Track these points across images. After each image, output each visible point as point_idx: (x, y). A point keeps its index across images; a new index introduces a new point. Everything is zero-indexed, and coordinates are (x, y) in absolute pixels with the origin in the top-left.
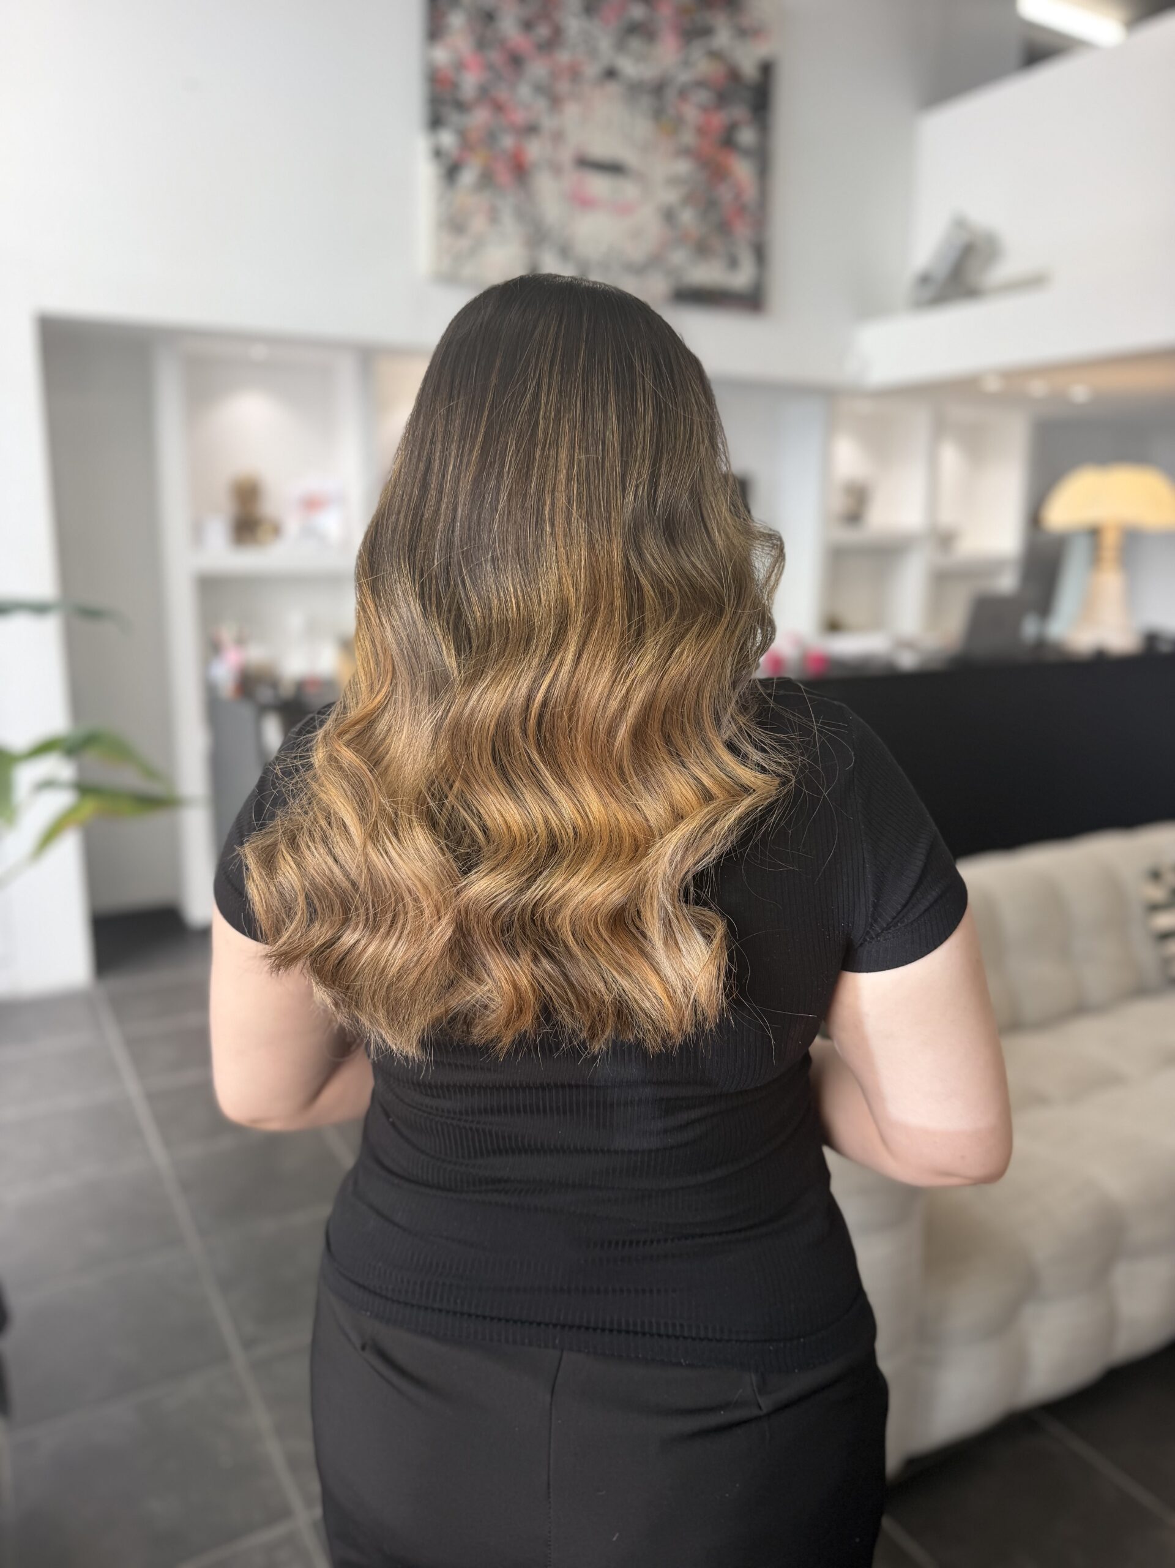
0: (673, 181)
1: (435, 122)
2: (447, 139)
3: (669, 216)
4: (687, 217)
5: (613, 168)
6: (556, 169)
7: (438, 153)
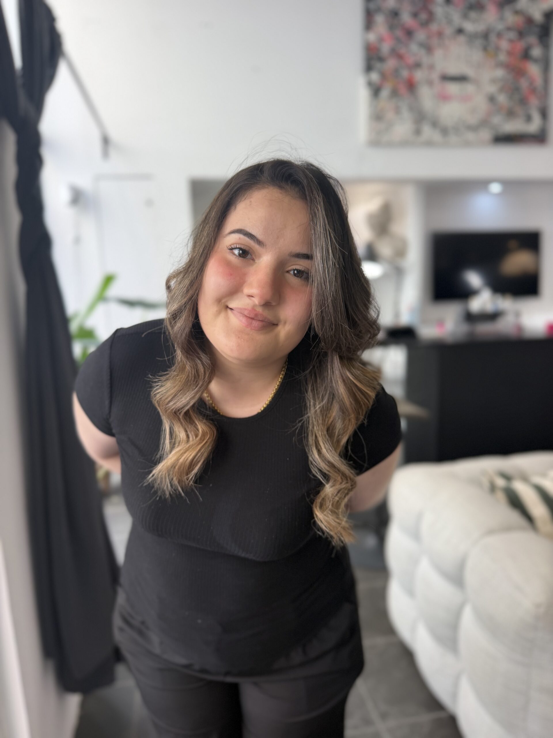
0: (494, 81)
1: (369, 68)
2: (375, 76)
3: (492, 99)
4: (502, 99)
5: (461, 79)
6: (430, 83)
7: (370, 84)
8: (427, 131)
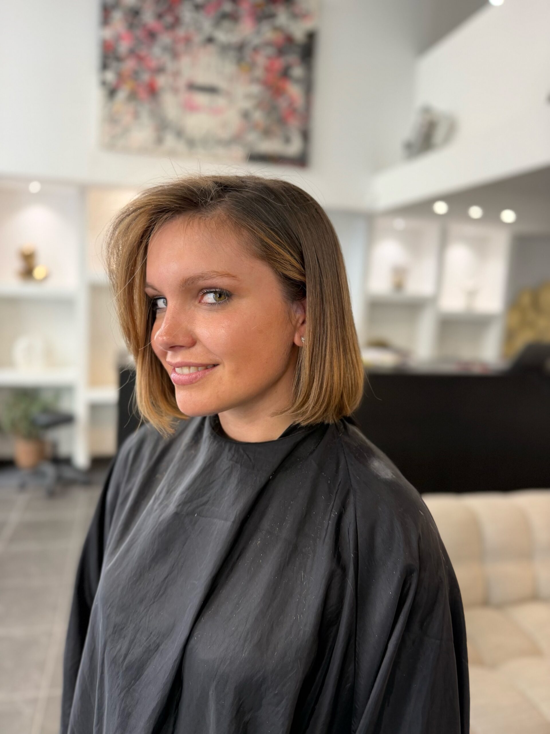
0: (248, 96)
1: (105, 66)
2: (110, 76)
4: (258, 116)
5: (211, 90)
6: (175, 91)
7: (104, 83)
8: (170, 140)
